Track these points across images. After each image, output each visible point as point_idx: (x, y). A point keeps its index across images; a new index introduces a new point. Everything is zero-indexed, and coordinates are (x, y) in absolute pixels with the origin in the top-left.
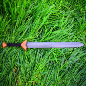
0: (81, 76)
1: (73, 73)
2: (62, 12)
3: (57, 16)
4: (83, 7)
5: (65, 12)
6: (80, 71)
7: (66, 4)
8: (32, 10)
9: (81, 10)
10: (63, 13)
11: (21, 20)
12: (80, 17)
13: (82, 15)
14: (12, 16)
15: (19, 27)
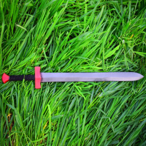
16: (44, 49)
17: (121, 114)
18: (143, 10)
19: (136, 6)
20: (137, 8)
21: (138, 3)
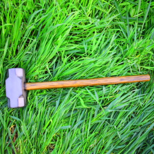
0: (132, 131)
1: (117, 127)
2: (95, 22)
3: (85, 29)
5: (100, 19)
6: (130, 120)
7: (102, 4)
8: (37, 23)
9: (132, 14)
10: (96, 24)
11: (16, 46)
12: (130, 26)
13: (134, 23)
15: (13, 57)
16: (47, 66)
17: (127, 123)
18: (150, 29)
19: (143, 26)
20: (144, 28)
21: (145, 23)
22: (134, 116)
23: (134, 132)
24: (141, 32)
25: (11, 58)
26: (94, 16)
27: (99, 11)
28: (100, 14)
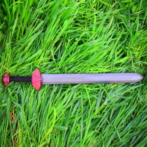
0: (132, 134)
1: (117, 127)
2: (99, 13)
3: (89, 19)
4: (137, 3)
5: (104, 12)
6: (129, 122)
8: (45, 8)
9: (133, 10)
10: (100, 15)
11: (25, 26)
12: (131, 21)
13: (136, 19)
14: (8, 18)
15: (21, 37)
22: (133, 117)
23: (133, 136)
24: (142, 27)
25: (19, 39)
26: (98, 9)
27: (103, 4)
28: (104, 7)
